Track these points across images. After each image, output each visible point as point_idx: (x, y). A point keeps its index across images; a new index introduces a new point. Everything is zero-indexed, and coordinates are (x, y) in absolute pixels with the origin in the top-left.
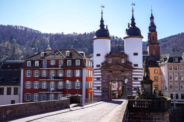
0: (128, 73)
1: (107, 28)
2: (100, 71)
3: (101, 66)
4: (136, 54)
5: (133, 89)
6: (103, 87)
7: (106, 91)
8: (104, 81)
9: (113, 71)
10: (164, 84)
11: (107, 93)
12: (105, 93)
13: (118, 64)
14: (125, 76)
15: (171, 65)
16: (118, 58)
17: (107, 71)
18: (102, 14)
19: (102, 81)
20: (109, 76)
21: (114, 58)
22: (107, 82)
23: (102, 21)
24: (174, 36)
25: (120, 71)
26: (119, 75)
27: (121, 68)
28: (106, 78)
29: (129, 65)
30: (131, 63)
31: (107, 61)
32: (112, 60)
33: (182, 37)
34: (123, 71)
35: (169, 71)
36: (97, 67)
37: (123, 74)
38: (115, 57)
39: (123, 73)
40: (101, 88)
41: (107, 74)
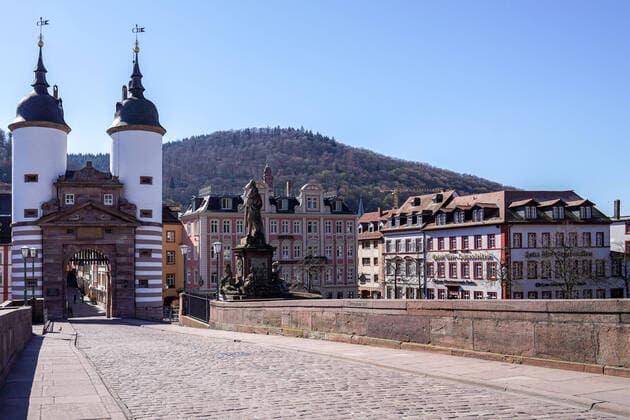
0: (125, 237)
1: (56, 92)
2: (37, 228)
3: (40, 213)
4: (146, 180)
5: (137, 282)
6: (46, 279)
7: (57, 290)
8: (52, 261)
9: (80, 230)
10: (195, 270)
11: (60, 297)
12: (55, 298)
13: (95, 207)
14: (114, 245)
15: (214, 217)
16: (96, 189)
17: (62, 228)
18: (41, 47)
19: (42, 260)
20: (65, 246)
21: (80, 191)
22: (60, 262)
23: (41, 71)
24: (174, 143)
25: (99, 229)
26: (98, 242)
27: (105, 219)
28: (56, 251)
29: (126, 211)
30: (133, 207)
31: (61, 199)
32: (77, 196)
33: (193, 147)
34: (108, 230)
35: (211, 234)
36: (26, 216)
37: (108, 239)
38: (87, 186)
39: (108, 235)
40: (39, 283)
41: (59, 238)
